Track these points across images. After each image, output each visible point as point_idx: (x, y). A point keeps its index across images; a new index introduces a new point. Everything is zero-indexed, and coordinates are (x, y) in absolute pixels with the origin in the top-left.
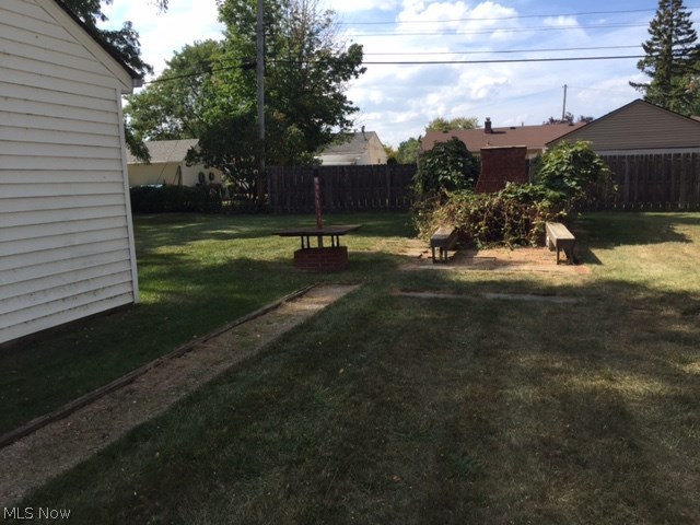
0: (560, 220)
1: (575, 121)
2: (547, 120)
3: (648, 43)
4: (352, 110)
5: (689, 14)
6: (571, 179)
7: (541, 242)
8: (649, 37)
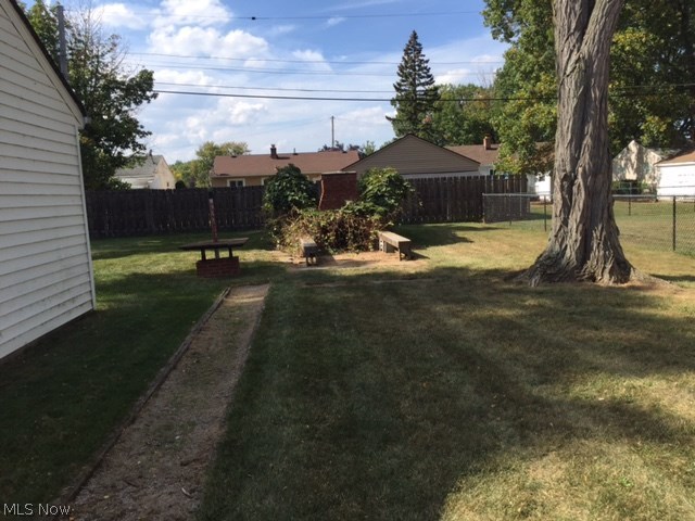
0: (390, 229)
1: (345, 149)
2: (322, 148)
3: (399, 84)
4: (144, 134)
5: (427, 62)
6: (390, 197)
7: (376, 248)
8: (398, 79)
